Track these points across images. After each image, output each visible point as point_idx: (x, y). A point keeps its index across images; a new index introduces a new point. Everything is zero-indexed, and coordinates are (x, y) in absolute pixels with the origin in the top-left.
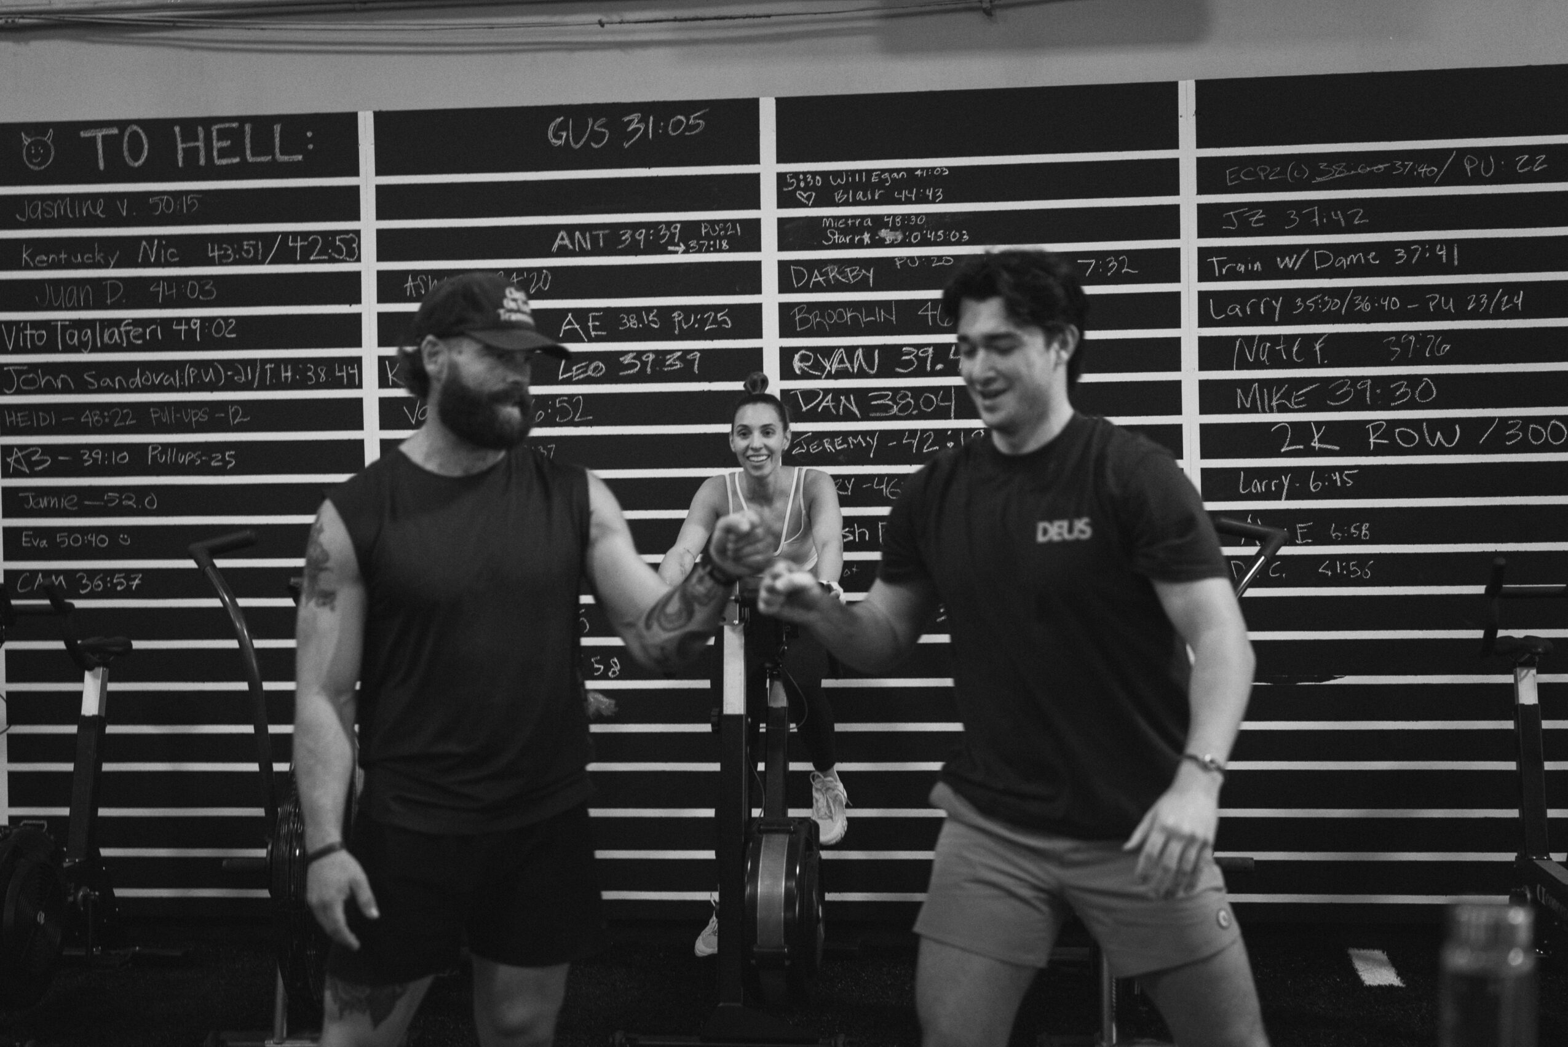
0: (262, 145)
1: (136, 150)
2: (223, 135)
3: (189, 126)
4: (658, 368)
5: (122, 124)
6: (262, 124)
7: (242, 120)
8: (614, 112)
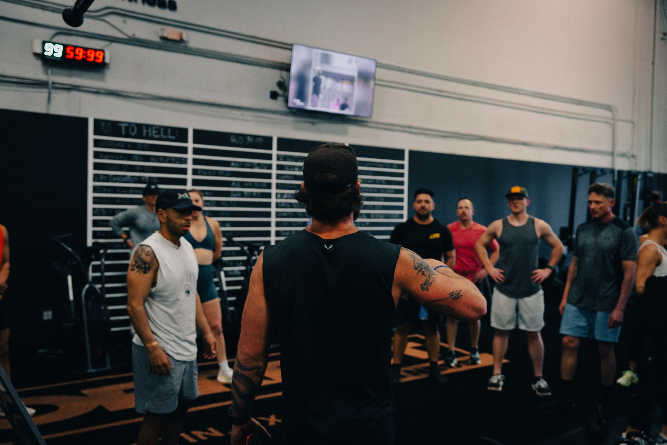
0: (166, 133)
1: (133, 130)
2: (156, 129)
3: (148, 126)
4: (251, 195)
5: (130, 124)
6: (166, 128)
7: (161, 127)
8: (245, 136)
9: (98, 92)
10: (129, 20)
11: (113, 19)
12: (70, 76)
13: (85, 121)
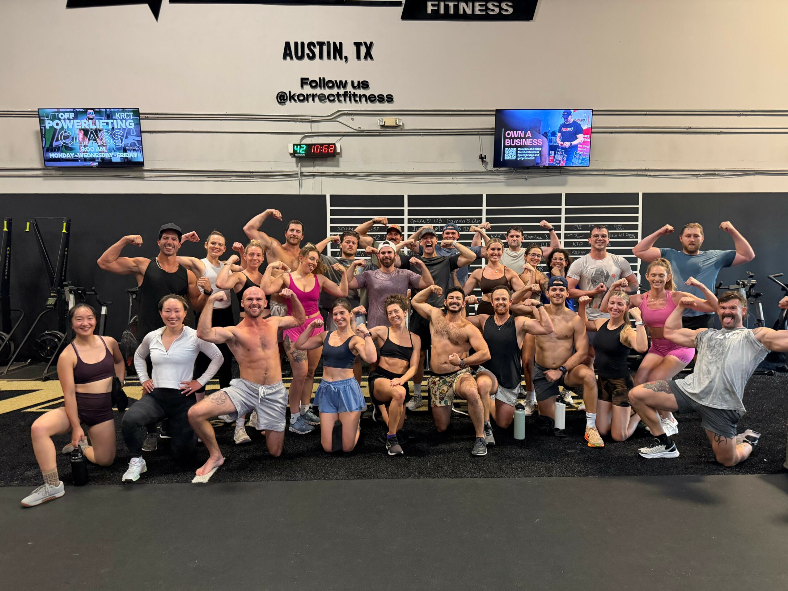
9: (333, 175)
10: (355, 118)
11: (343, 119)
12: (314, 166)
13: (325, 196)
